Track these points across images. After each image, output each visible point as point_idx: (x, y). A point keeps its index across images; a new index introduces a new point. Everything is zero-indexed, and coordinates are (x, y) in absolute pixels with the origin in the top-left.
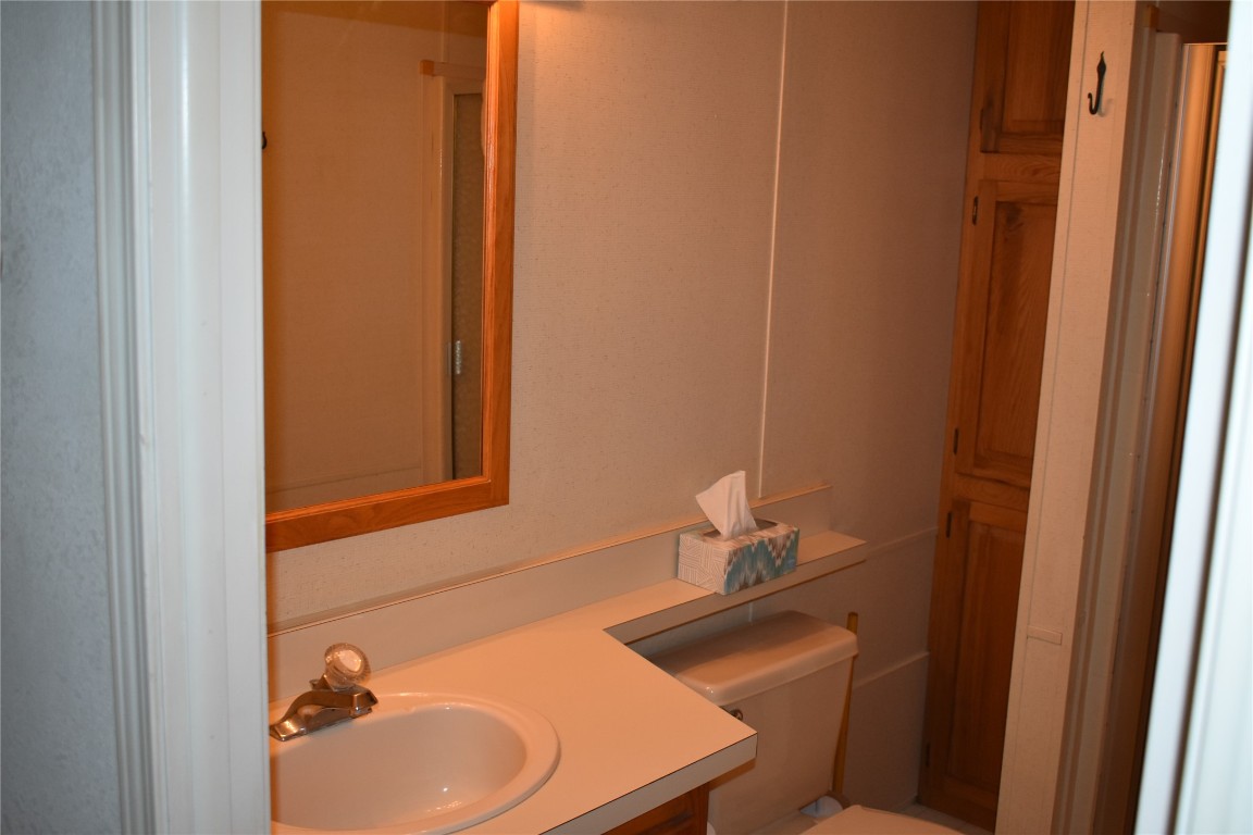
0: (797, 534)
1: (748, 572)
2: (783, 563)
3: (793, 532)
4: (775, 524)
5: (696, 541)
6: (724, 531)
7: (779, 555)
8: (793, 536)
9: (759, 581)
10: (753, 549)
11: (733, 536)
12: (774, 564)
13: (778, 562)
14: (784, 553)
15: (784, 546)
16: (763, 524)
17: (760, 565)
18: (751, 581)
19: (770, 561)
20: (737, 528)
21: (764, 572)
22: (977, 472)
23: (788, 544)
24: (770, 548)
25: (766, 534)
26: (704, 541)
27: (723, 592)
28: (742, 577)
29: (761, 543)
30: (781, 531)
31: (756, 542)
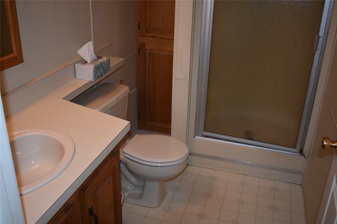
0: (109, 59)
1: (99, 73)
2: (107, 68)
3: (108, 59)
4: (102, 57)
5: (81, 66)
6: (89, 61)
7: (106, 66)
8: (108, 60)
9: (102, 75)
10: (99, 65)
11: (92, 62)
12: (105, 69)
13: (106, 68)
14: (107, 66)
15: (107, 63)
16: (99, 58)
17: (101, 70)
18: (100, 76)
19: (104, 68)
20: (92, 60)
21: (103, 72)
22: (146, 35)
23: (108, 63)
24: (103, 65)
25: (101, 60)
26: (84, 65)
27: (93, 80)
28: (97, 75)
29: (101, 63)
30: (104, 59)
31: (100, 63)
